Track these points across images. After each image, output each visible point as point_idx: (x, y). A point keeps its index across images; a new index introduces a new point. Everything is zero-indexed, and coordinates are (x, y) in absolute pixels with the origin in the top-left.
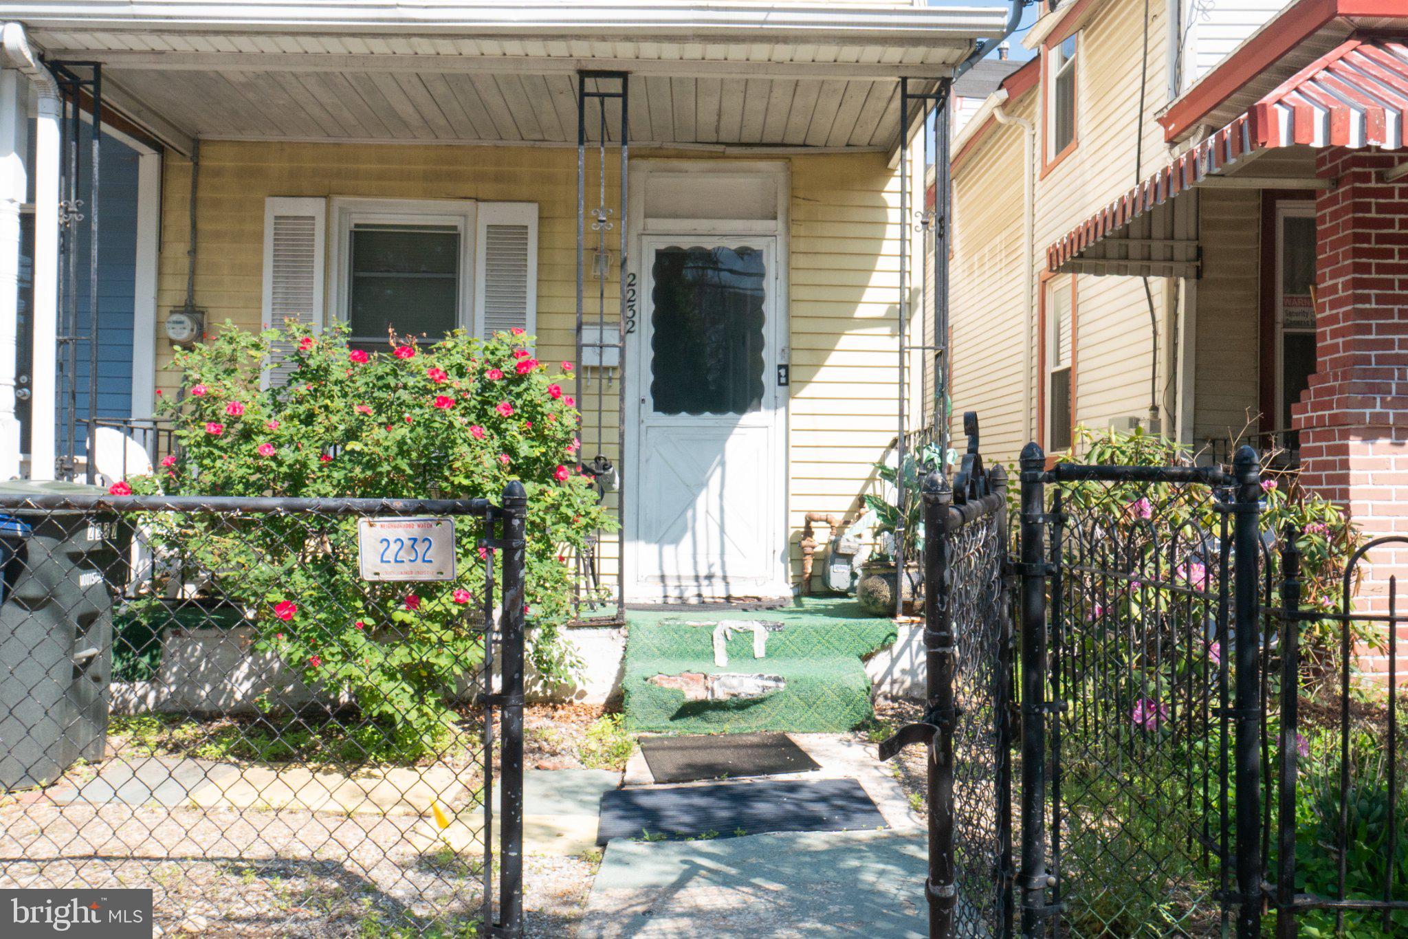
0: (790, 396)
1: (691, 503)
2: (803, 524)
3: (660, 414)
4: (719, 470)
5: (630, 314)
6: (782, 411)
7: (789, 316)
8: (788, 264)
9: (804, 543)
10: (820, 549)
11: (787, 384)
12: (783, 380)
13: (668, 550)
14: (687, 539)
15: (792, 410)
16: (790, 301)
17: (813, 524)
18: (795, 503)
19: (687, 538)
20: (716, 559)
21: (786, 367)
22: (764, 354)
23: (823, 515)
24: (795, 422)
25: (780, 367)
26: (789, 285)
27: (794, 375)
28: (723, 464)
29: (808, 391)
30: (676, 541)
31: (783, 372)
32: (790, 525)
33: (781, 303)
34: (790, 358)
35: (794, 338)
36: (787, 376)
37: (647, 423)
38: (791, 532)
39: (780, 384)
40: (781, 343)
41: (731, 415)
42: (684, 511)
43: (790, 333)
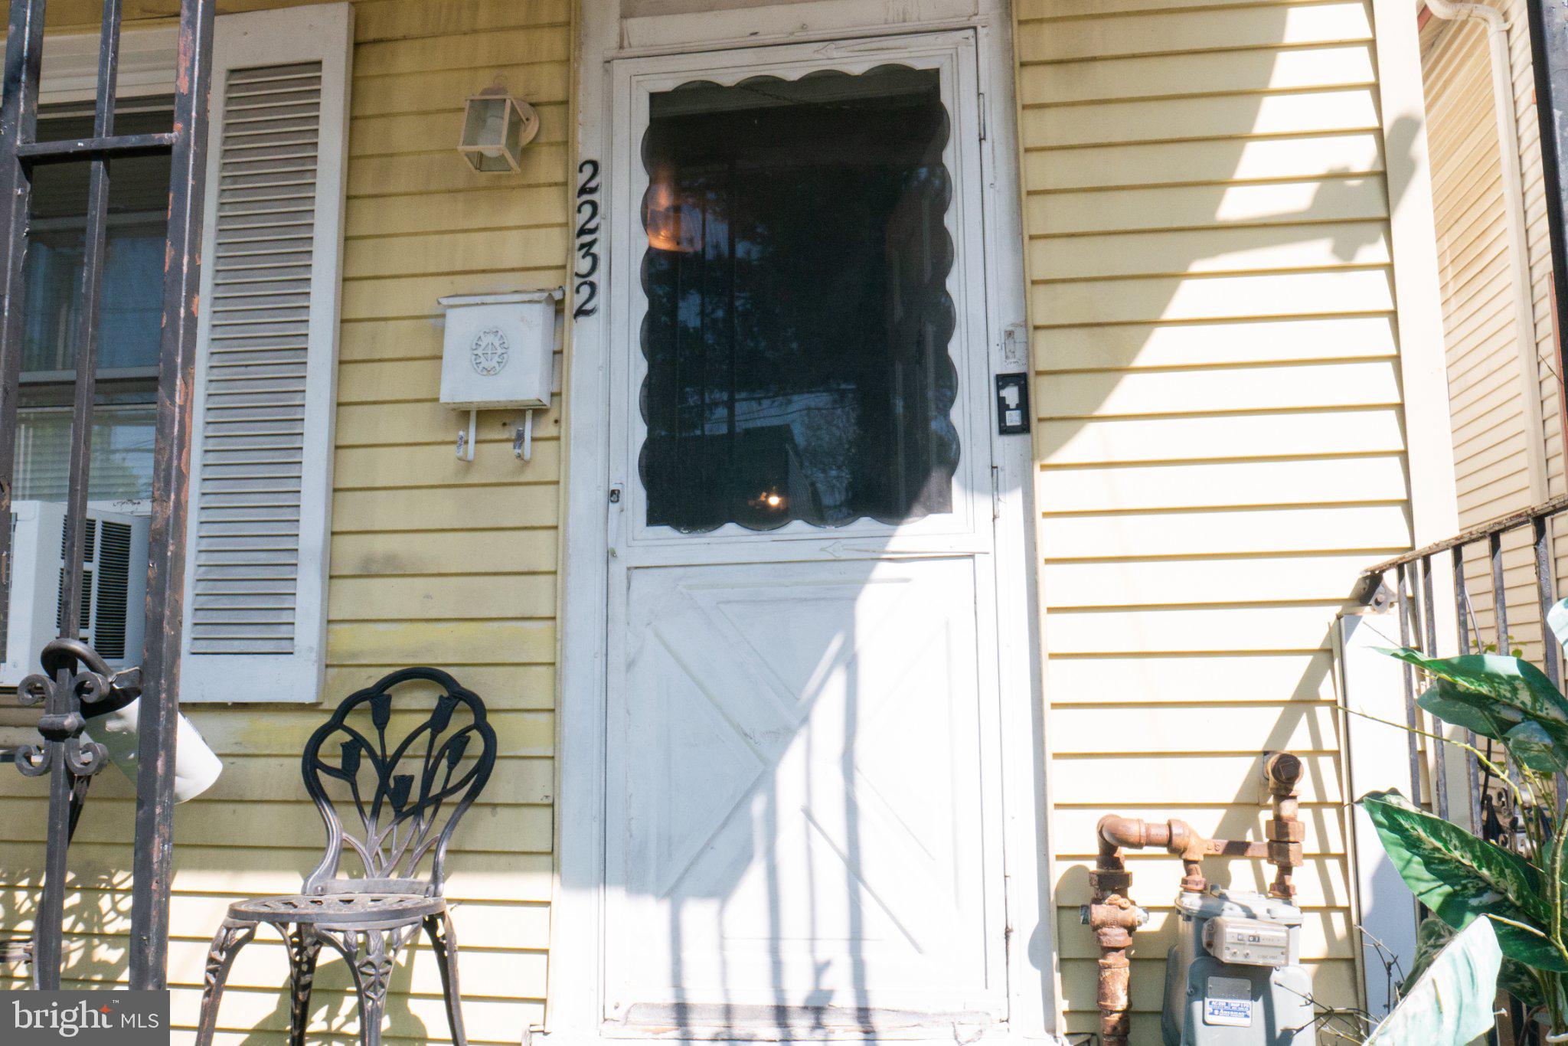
0: (1031, 456)
1: (764, 779)
2: (1095, 849)
3: (665, 531)
4: (837, 682)
5: (585, 265)
6: (1012, 503)
7: (1023, 238)
8: (1012, 97)
9: (1099, 912)
10: (1154, 924)
11: (1025, 428)
12: (1013, 418)
13: (698, 914)
14: (753, 882)
15: (1042, 504)
16: (1021, 195)
17: (1123, 851)
18: (1064, 781)
19: (754, 880)
20: (835, 948)
21: (1020, 381)
22: (955, 349)
23: (1156, 820)
24: (1053, 538)
25: (1003, 381)
26: (1019, 151)
27: (1046, 399)
28: (849, 660)
29: (1087, 442)
30: (721, 890)
31: (1011, 395)
32: (1056, 848)
33: (998, 203)
34: (1029, 354)
35: (1041, 294)
36: (1024, 406)
37: (627, 556)
38: (1058, 871)
39: (1004, 430)
40: (1003, 316)
41: (865, 525)
42: (742, 802)
43: (1028, 284)
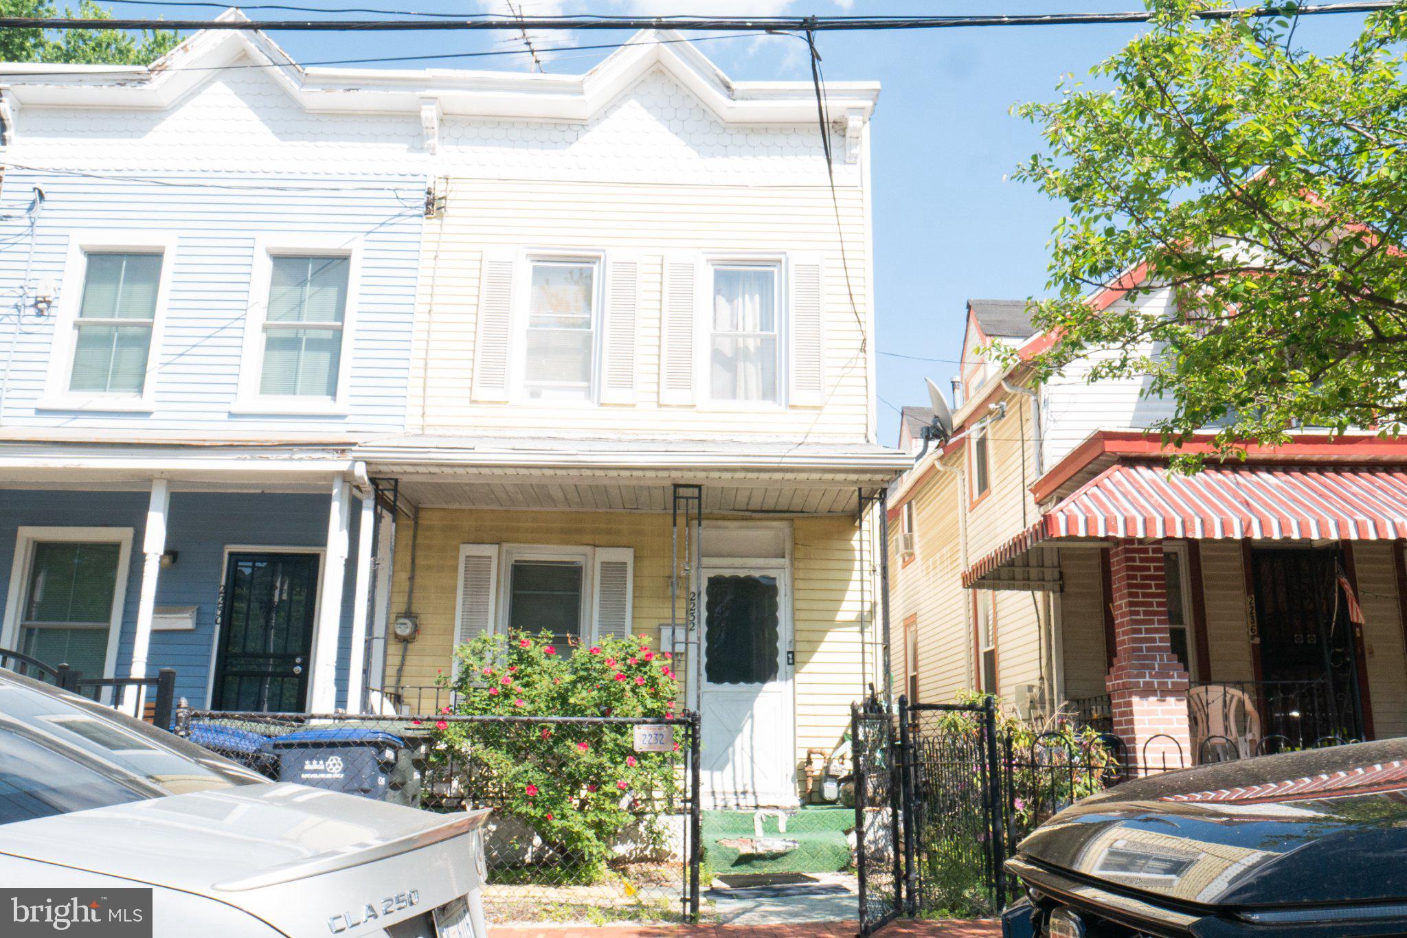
0: (795, 671)
1: (732, 743)
2: (806, 756)
3: (711, 684)
4: (749, 722)
5: (691, 618)
6: (790, 682)
7: (794, 620)
8: (793, 586)
9: (806, 769)
10: (817, 773)
11: (793, 664)
12: (791, 661)
13: (717, 774)
14: (729, 767)
15: (797, 681)
16: (794, 610)
17: (812, 756)
18: (800, 742)
19: (729, 766)
20: (750, 783)
21: (793, 653)
22: (778, 644)
23: (819, 750)
24: (799, 689)
25: (789, 653)
26: (794, 600)
27: (798, 658)
28: (752, 717)
29: (807, 668)
30: (722, 769)
31: (790, 656)
32: (797, 757)
33: (789, 610)
34: (795, 646)
35: (798, 633)
36: (793, 658)
37: (703, 689)
38: (798, 762)
39: (789, 664)
40: (789, 638)
41: (757, 684)
42: (727, 748)
43: (795, 631)
